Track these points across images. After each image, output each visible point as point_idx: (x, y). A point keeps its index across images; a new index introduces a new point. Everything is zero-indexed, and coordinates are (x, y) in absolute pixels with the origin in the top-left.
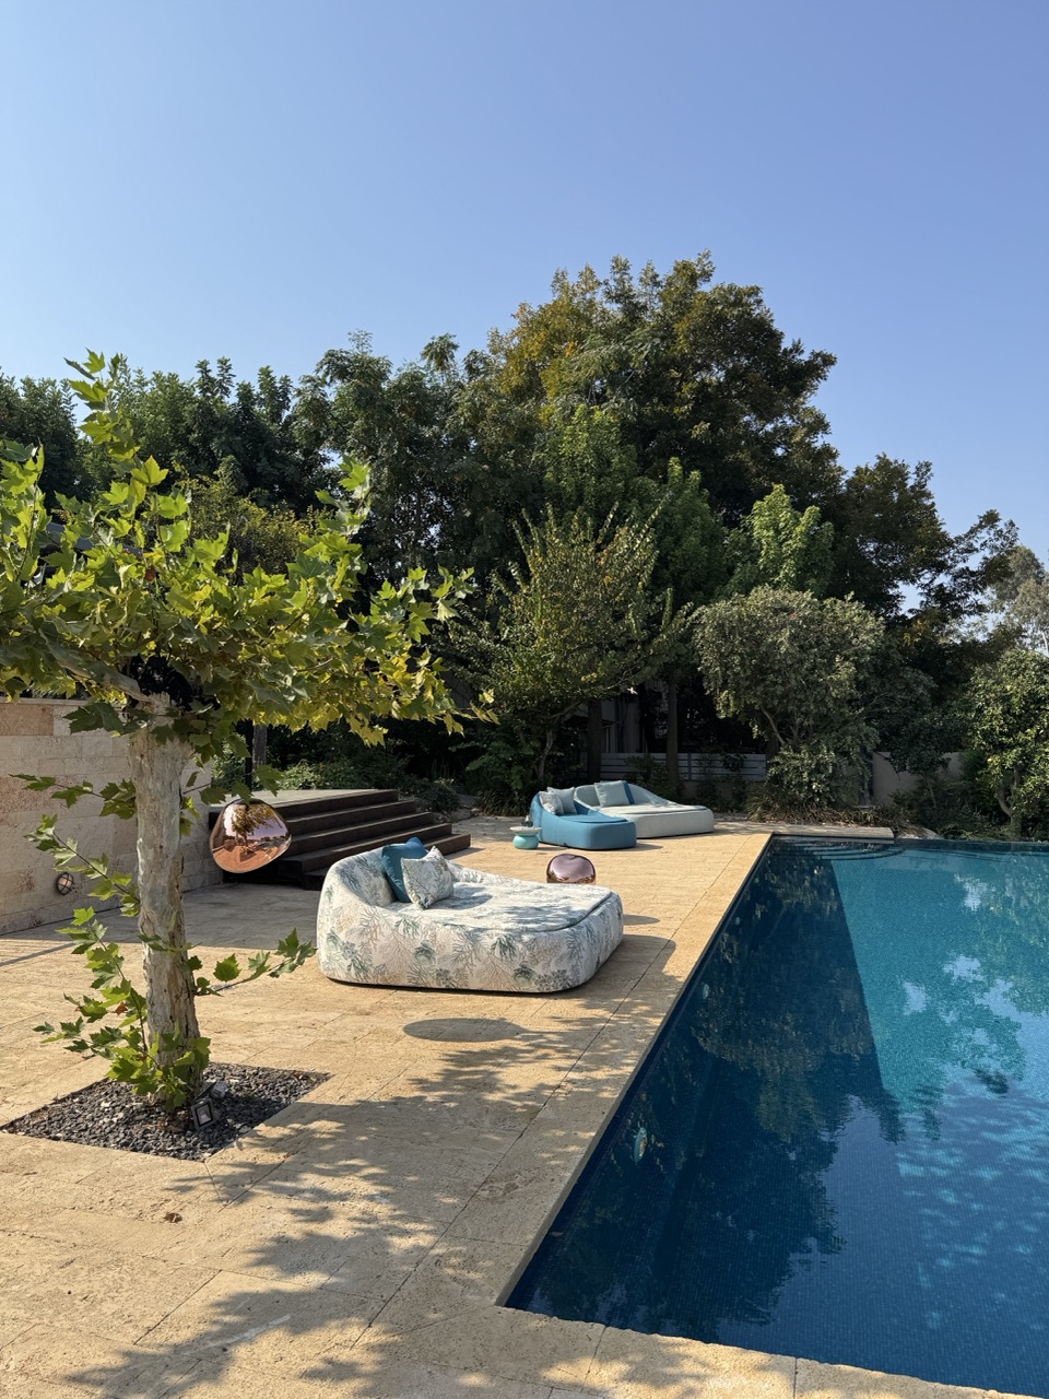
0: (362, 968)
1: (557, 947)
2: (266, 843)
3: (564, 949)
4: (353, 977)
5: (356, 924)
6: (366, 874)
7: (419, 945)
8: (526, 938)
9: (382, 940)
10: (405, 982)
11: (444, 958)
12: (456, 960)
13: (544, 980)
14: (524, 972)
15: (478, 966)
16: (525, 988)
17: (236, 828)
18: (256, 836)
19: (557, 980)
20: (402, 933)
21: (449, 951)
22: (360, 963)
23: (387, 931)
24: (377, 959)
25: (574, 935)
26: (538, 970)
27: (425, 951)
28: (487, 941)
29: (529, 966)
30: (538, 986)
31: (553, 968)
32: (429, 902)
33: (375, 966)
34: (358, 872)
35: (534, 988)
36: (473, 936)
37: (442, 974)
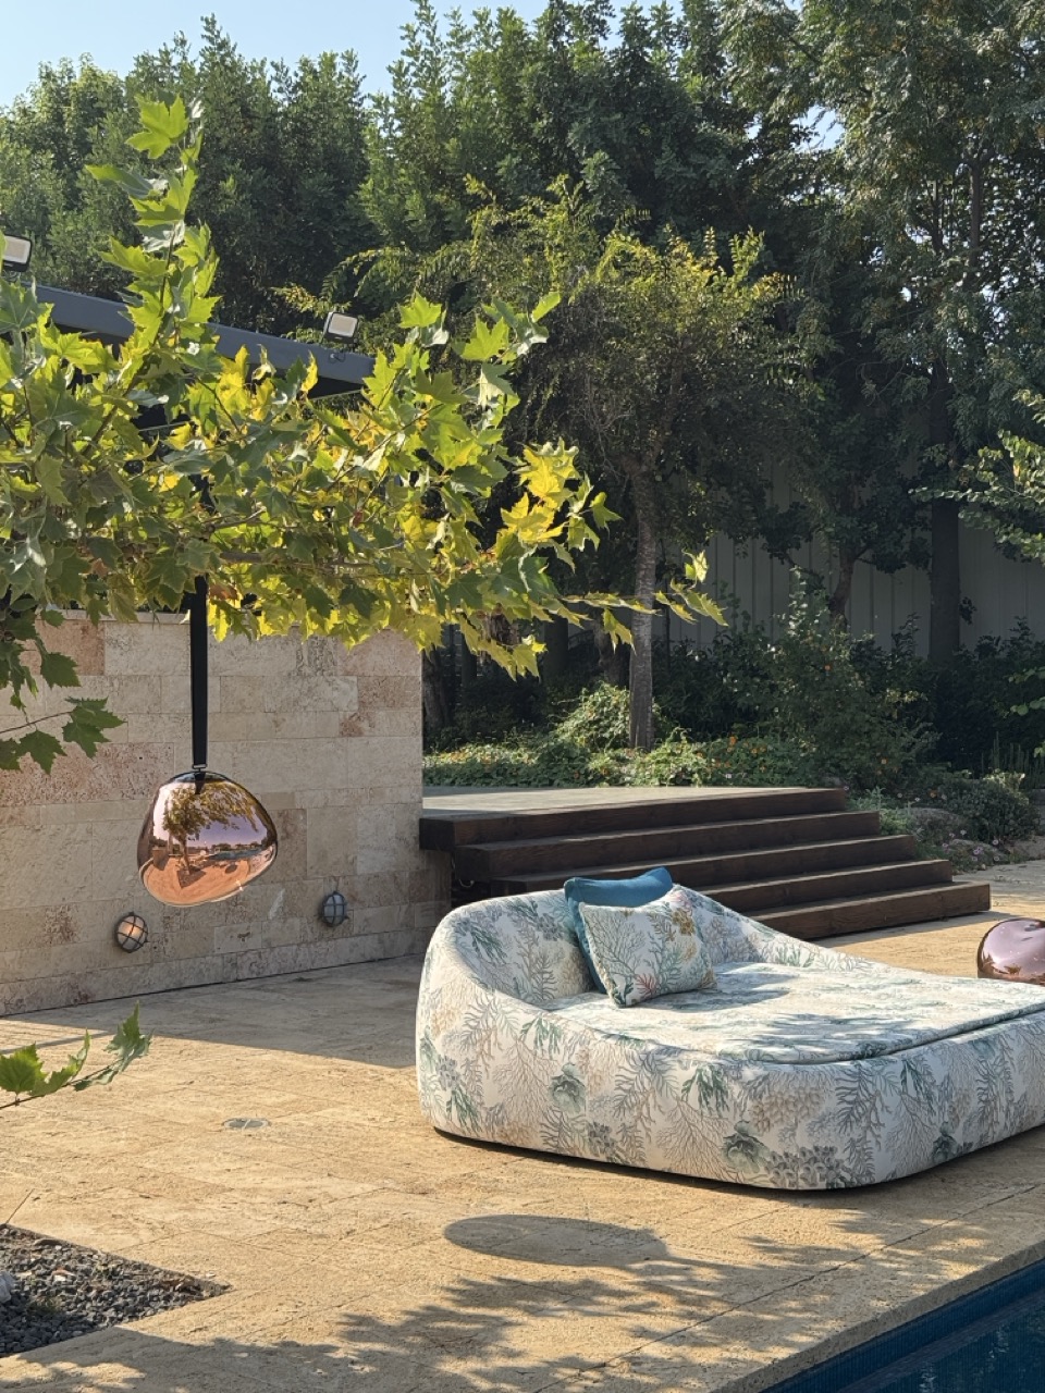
0: (468, 1110)
1: (812, 1098)
2: (225, 856)
3: (830, 1104)
4: (455, 1127)
5: (458, 1024)
6: (524, 933)
7: (559, 1073)
8: (749, 1073)
9: (499, 1059)
10: (537, 1143)
11: (601, 1101)
12: (621, 1106)
13: (782, 1163)
14: (743, 1143)
15: (660, 1122)
16: (747, 1176)
17: (169, 825)
18: (204, 841)
19: (813, 1168)
20: (531, 1047)
21: (609, 1087)
22: (465, 1097)
23: (506, 1040)
24: (490, 1095)
25: (859, 1076)
26: (771, 1141)
27: (568, 1085)
28: (680, 1074)
29: (753, 1131)
30: (772, 1175)
31: (803, 1140)
32: (636, 994)
33: (487, 1106)
34: (506, 928)
35: (764, 1179)
36: (655, 1062)
37: (598, 1132)
